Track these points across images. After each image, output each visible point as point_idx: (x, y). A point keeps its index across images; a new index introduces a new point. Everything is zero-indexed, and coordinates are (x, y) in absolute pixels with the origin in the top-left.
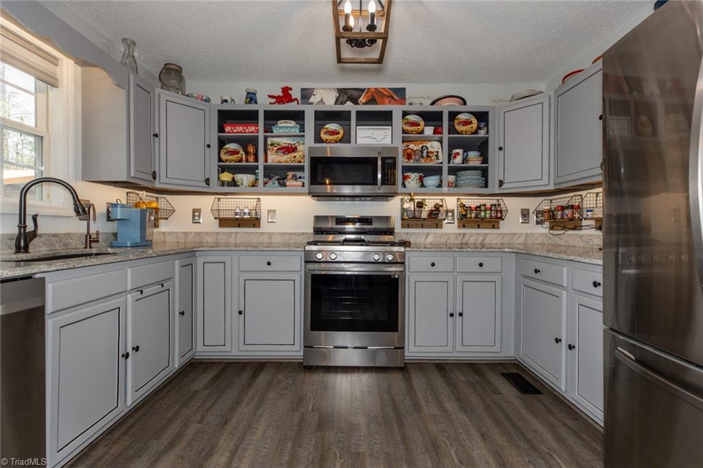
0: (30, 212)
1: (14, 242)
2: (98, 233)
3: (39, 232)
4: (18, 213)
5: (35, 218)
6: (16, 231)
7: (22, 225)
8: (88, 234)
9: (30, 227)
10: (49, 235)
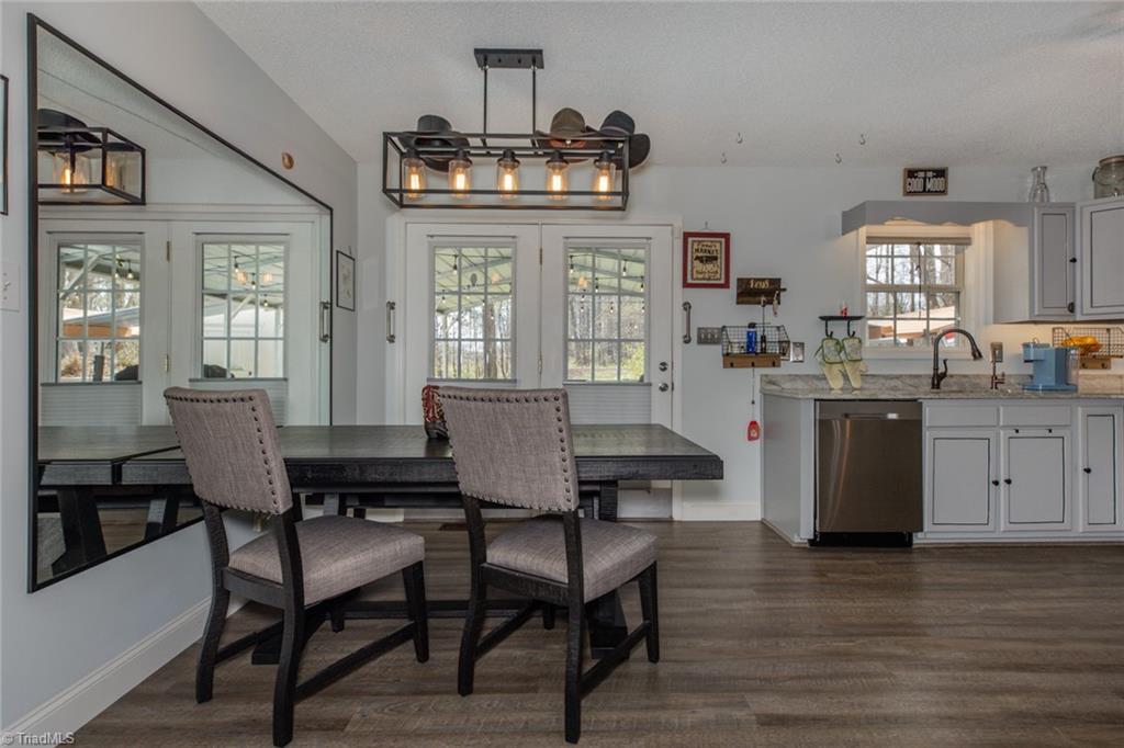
0: (941, 357)
1: (930, 381)
2: (1003, 375)
3: (949, 372)
4: (932, 357)
5: (945, 362)
6: (931, 372)
7: (936, 369)
8: (994, 377)
9: (941, 369)
10: (960, 376)
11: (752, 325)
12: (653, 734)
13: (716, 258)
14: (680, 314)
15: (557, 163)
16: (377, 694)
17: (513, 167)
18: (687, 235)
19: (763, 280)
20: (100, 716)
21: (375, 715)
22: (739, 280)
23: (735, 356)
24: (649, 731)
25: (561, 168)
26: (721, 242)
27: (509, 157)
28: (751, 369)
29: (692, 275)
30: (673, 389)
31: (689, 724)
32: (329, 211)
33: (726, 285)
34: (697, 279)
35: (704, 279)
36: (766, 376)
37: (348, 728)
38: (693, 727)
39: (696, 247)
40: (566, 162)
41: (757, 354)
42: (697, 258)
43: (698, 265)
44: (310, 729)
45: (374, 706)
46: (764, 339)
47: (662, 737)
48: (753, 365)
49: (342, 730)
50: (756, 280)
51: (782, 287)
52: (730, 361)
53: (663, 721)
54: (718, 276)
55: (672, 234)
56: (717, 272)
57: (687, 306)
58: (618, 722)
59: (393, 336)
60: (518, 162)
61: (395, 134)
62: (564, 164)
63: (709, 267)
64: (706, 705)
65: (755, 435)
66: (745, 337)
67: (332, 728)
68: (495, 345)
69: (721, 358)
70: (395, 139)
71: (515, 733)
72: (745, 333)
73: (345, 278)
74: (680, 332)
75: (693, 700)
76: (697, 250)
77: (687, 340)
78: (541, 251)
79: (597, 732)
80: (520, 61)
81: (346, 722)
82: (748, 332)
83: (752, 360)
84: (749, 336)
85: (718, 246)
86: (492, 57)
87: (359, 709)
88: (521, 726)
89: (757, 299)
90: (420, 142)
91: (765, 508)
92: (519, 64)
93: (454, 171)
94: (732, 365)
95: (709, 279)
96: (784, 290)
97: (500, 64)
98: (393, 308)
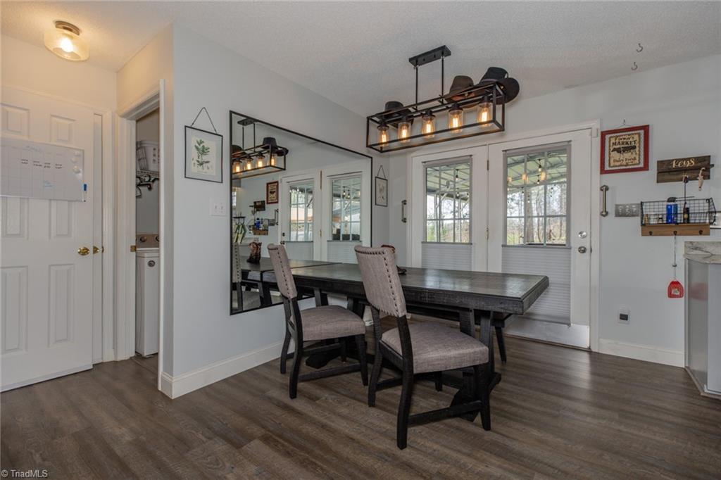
11: (672, 200)
12: (448, 466)
13: (634, 148)
14: (597, 194)
15: (456, 111)
16: (338, 392)
17: (431, 119)
18: (603, 134)
19: (689, 159)
20: (255, 368)
21: (330, 401)
22: (659, 162)
23: (653, 226)
24: (448, 463)
25: (458, 113)
26: (639, 134)
27: (429, 114)
28: (673, 237)
29: (610, 164)
30: (591, 251)
31: (476, 471)
32: (370, 159)
33: (646, 167)
34: (614, 166)
35: (621, 165)
36: (691, 242)
37: (317, 402)
38: (477, 474)
39: (613, 140)
40: (461, 109)
41: (677, 224)
42: (614, 150)
43: (616, 155)
44: (305, 396)
45: (333, 397)
46: (687, 211)
47: (453, 469)
48: (675, 233)
49: (315, 401)
50: (678, 160)
51: (711, 163)
52: (648, 229)
53: (462, 462)
54: (637, 161)
55: (591, 135)
56: (635, 159)
57: (605, 189)
58: (434, 451)
59: (405, 219)
60: (434, 116)
61: (373, 116)
62: (460, 111)
63: (627, 155)
64: (499, 467)
65: (678, 293)
66: (665, 210)
67: (312, 399)
68: (532, 220)
69: (640, 228)
70: (375, 118)
71: (377, 432)
72: (665, 207)
73: (381, 190)
74: (597, 208)
75: (494, 460)
76: (614, 144)
77: (605, 213)
78: (488, 162)
79: (419, 450)
80: (435, 56)
81: (318, 399)
82: (668, 206)
83: (675, 229)
84: (669, 210)
85: (636, 138)
86: (420, 59)
87: (326, 395)
88: (384, 430)
89: (679, 177)
90: (387, 117)
91: (689, 357)
92: (435, 58)
93: (401, 128)
94: (651, 234)
95: (627, 165)
96: (713, 165)
97: (425, 61)
98: (405, 204)
